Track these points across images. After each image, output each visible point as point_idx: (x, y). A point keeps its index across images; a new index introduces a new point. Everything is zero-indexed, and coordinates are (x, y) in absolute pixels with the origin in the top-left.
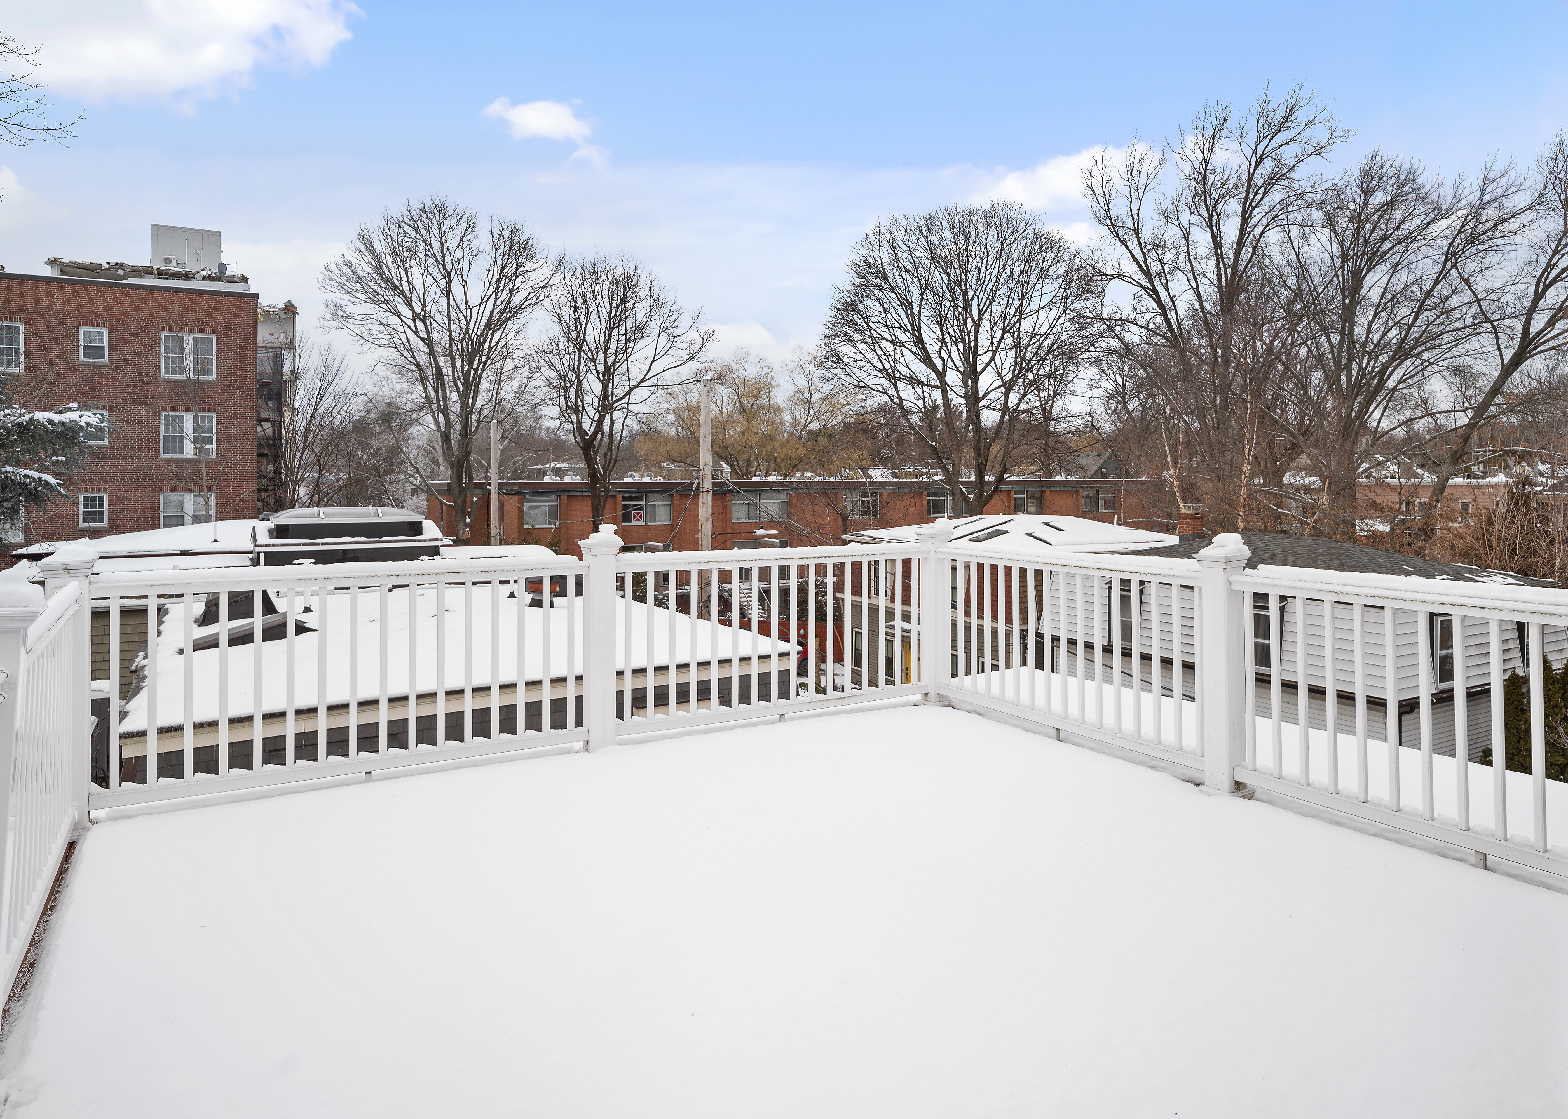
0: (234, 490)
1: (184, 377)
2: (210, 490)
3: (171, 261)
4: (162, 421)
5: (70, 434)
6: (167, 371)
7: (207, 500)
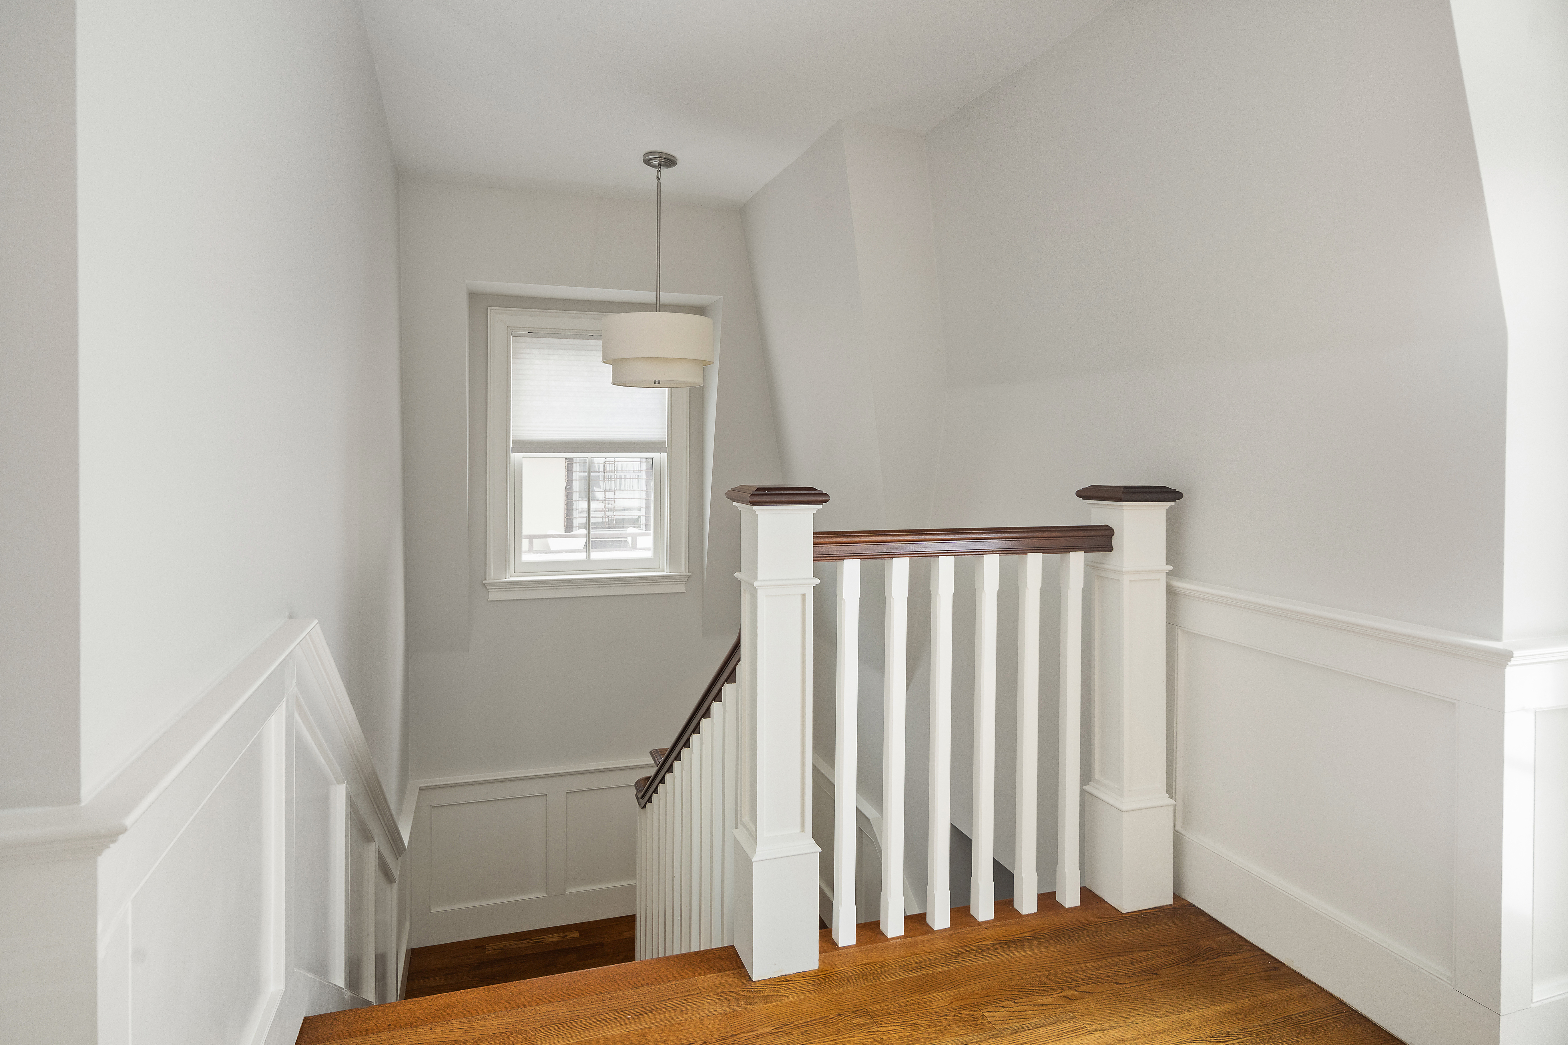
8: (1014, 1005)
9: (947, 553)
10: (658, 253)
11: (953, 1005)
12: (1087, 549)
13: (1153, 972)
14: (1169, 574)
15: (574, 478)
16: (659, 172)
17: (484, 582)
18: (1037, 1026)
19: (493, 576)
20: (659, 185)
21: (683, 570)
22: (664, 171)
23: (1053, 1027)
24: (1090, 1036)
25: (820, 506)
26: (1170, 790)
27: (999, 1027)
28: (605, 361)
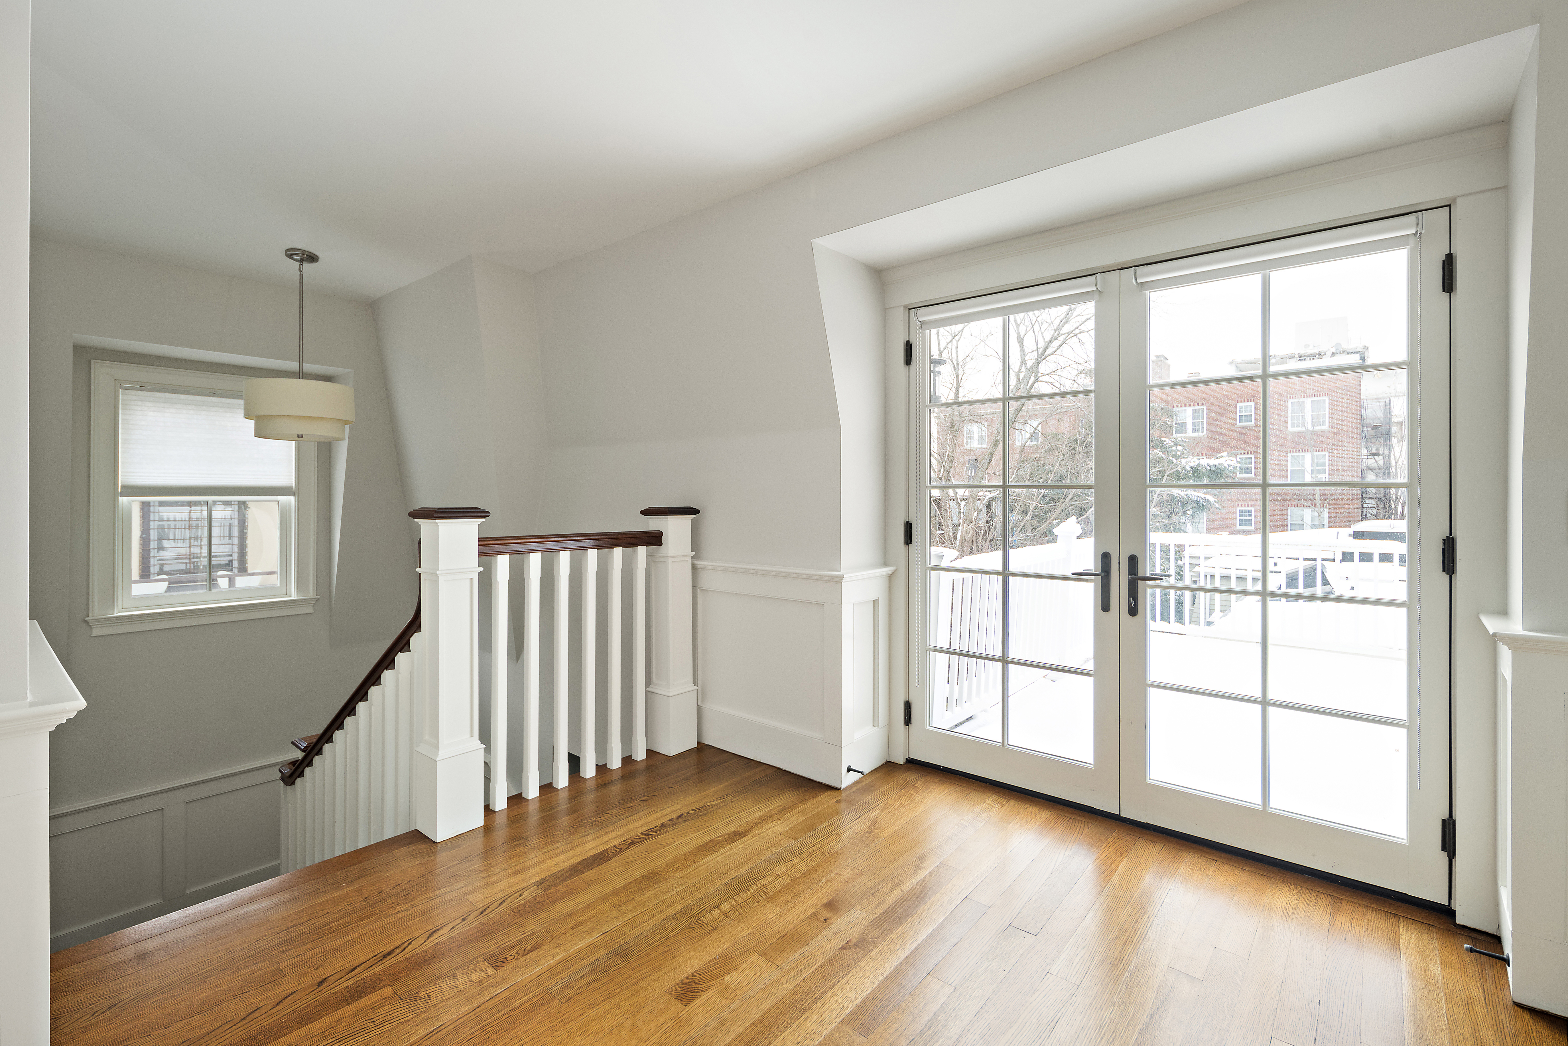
0: (1342, 507)
1: (1303, 429)
2: (1323, 506)
3: (1309, 346)
4: (1289, 460)
5: (1219, 472)
6: (1293, 426)
7: (1320, 514)
8: (613, 811)
9: (565, 549)
10: (301, 331)
11: (577, 821)
12: (648, 544)
13: (689, 779)
14: (693, 557)
15: (151, 527)
16: (301, 266)
17: (86, 619)
18: (627, 817)
19: (96, 612)
20: (301, 276)
21: (311, 594)
22: (306, 266)
23: (637, 815)
24: (658, 813)
25: (483, 520)
26: (695, 682)
27: (606, 823)
28: (247, 416)
